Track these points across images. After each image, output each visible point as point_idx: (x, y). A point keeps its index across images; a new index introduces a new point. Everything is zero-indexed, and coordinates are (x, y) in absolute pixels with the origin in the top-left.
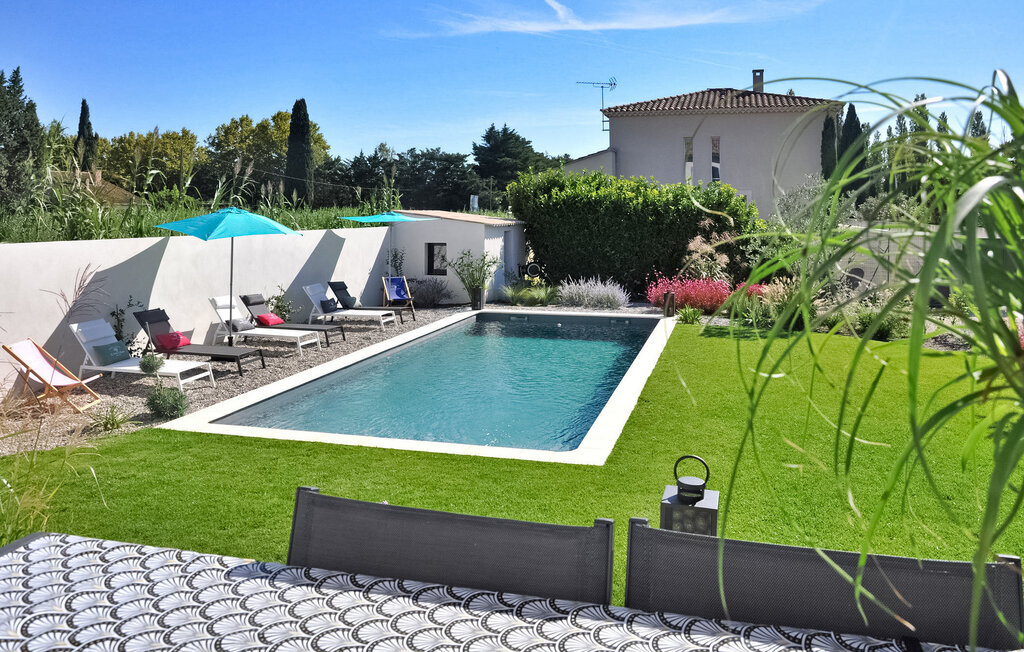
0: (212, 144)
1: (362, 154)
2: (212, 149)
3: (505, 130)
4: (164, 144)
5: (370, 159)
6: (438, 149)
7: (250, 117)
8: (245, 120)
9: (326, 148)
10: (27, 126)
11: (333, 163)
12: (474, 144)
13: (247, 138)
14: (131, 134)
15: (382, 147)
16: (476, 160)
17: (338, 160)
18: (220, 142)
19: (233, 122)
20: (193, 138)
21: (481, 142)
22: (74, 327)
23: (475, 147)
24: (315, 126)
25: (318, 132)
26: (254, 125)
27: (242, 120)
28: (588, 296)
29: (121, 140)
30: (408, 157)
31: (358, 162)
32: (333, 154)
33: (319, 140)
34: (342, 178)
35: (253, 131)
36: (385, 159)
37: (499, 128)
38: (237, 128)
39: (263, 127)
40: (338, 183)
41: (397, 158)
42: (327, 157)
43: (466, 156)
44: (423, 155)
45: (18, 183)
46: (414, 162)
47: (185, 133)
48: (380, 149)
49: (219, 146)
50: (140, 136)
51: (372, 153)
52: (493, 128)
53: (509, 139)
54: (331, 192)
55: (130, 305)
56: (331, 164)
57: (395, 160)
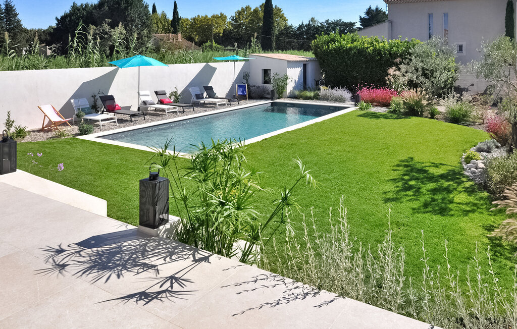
0: (233, 20)
1: (302, 23)
2: (233, 22)
3: (377, 9)
4: (212, 20)
5: (306, 26)
6: (340, 20)
7: (250, 6)
8: (248, 8)
9: (286, 20)
10: (145, 15)
11: (289, 28)
12: (360, 17)
13: (249, 16)
14: (198, 16)
15: (313, 19)
16: (361, 25)
17: (291, 26)
18: (236, 19)
19: (242, 9)
20: (226, 17)
21: (364, 16)
22: (72, 101)
23: (361, 18)
24: (280, 9)
25: (282, 13)
26: (252, 10)
27: (246, 8)
28: (331, 96)
29: (194, 19)
30: (325, 24)
31: (301, 27)
32: (289, 23)
33: (282, 17)
34: (293, 35)
35: (251, 13)
36: (314, 26)
37: (373, 8)
38: (244, 12)
39: (256, 11)
40: (291, 38)
41: (320, 25)
42: (286, 25)
43: (355, 23)
44: (333, 23)
45: (142, 40)
46: (328, 27)
47: (222, 15)
48: (312, 21)
49: (236, 21)
50: (202, 17)
51: (307, 23)
52: (370, 8)
53: (379, 14)
54: (287, 42)
55: (99, 93)
56: (288, 28)
57: (319, 26)
